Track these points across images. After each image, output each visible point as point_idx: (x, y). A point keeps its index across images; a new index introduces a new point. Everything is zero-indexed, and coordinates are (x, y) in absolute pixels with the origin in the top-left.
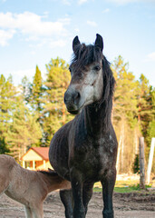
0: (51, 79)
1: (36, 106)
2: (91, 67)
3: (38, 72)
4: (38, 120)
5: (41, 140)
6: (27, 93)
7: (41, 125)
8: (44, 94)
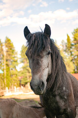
0: (75, 39)
1: (70, 54)
2: (45, 53)
3: (68, 37)
4: (72, 60)
5: (74, 70)
6: (65, 48)
7: (73, 63)
8: (73, 47)
